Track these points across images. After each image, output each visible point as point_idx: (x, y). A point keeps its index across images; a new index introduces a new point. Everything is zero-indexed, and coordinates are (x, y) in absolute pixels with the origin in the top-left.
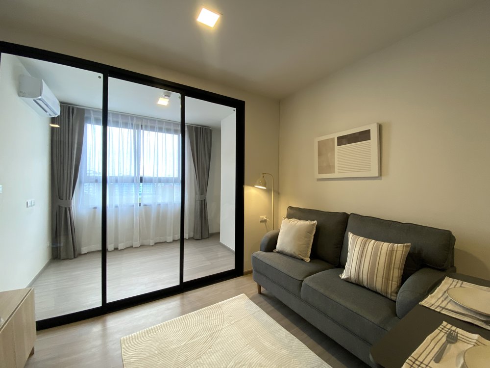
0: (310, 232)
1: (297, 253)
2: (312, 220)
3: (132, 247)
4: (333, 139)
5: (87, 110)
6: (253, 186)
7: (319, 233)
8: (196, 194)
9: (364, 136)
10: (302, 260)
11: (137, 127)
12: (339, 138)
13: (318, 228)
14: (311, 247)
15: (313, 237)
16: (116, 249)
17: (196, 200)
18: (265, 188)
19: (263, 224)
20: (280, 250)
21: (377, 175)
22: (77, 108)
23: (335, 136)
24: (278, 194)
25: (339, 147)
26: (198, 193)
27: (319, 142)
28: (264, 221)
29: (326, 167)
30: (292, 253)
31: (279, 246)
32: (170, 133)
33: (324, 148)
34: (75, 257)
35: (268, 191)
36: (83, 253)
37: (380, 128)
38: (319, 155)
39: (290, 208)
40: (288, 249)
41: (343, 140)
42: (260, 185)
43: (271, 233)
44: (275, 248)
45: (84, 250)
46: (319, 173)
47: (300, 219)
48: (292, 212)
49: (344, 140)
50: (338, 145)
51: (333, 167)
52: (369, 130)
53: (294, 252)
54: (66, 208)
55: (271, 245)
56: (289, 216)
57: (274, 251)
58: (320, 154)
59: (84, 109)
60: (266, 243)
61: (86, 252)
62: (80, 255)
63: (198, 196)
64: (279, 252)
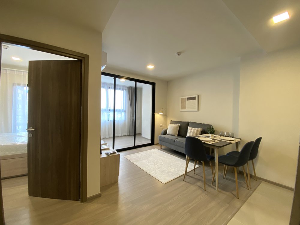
0: (178, 128)
1: (173, 134)
2: (178, 124)
4: (185, 98)
6: (158, 113)
7: (180, 128)
8: (131, 116)
9: (194, 98)
10: (175, 136)
13: (180, 127)
14: (178, 132)
17: (130, 119)
18: (162, 114)
19: (161, 127)
21: (197, 110)
24: (167, 116)
25: (187, 101)
27: (181, 98)
28: (162, 126)
29: (183, 107)
30: (172, 134)
31: (168, 133)
33: (183, 101)
35: (163, 115)
37: (198, 96)
39: (171, 121)
40: (171, 133)
42: (161, 112)
43: (164, 129)
44: (166, 133)
46: (181, 109)
47: (175, 124)
48: (172, 122)
49: (188, 99)
51: (185, 107)
55: (165, 133)
56: (171, 123)
58: (181, 103)
60: (163, 132)
64: (168, 134)
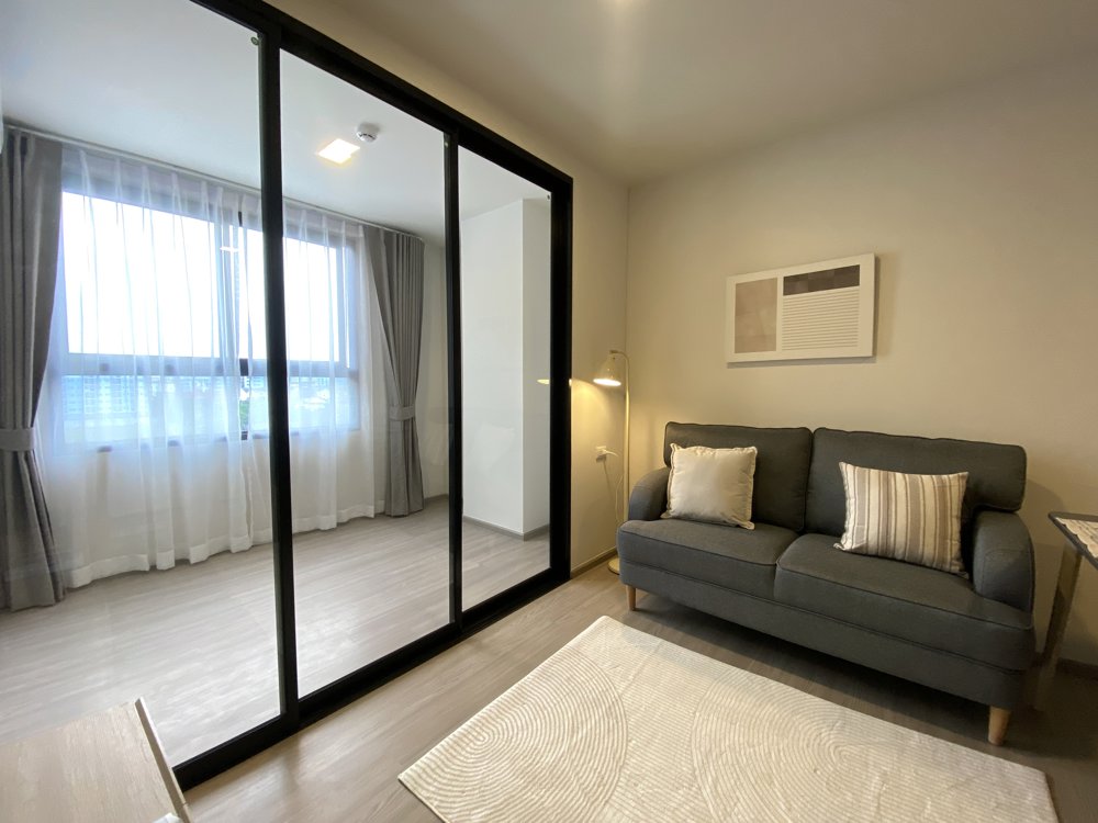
0: (746, 471)
1: (726, 516)
2: (743, 446)
3: (228, 551)
4: (774, 281)
5: (70, 147)
7: (763, 471)
8: (390, 404)
9: (843, 277)
10: (738, 526)
11: (226, 215)
12: (786, 279)
13: (760, 462)
14: (750, 500)
15: (752, 480)
16: (182, 562)
17: (389, 421)
19: (601, 464)
20: (683, 512)
21: (870, 354)
22: (39, 139)
23: (780, 275)
25: (788, 297)
26: (396, 402)
27: (737, 285)
28: (602, 458)
29: (753, 333)
30: (718, 514)
31: (677, 502)
32: (319, 242)
33: (750, 301)
34: (57, 600)
35: (619, 394)
36: (78, 583)
37: (882, 262)
38: (737, 314)
39: (671, 424)
40: (707, 508)
41: (794, 284)
42: (606, 375)
44: (666, 510)
45: (81, 577)
46: (736, 352)
47: (711, 445)
48: (674, 433)
49: (799, 285)
50: (785, 294)
51: (773, 337)
52: (858, 266)
53: (722, 514)
54: (15, 454)
55: (656, 503)
57: (663, 516)
58: (740, 311)
59: (59, 145)
61: (87, 582)
62: (71, 590)
63: (396, 411)
64: (678, 518)
